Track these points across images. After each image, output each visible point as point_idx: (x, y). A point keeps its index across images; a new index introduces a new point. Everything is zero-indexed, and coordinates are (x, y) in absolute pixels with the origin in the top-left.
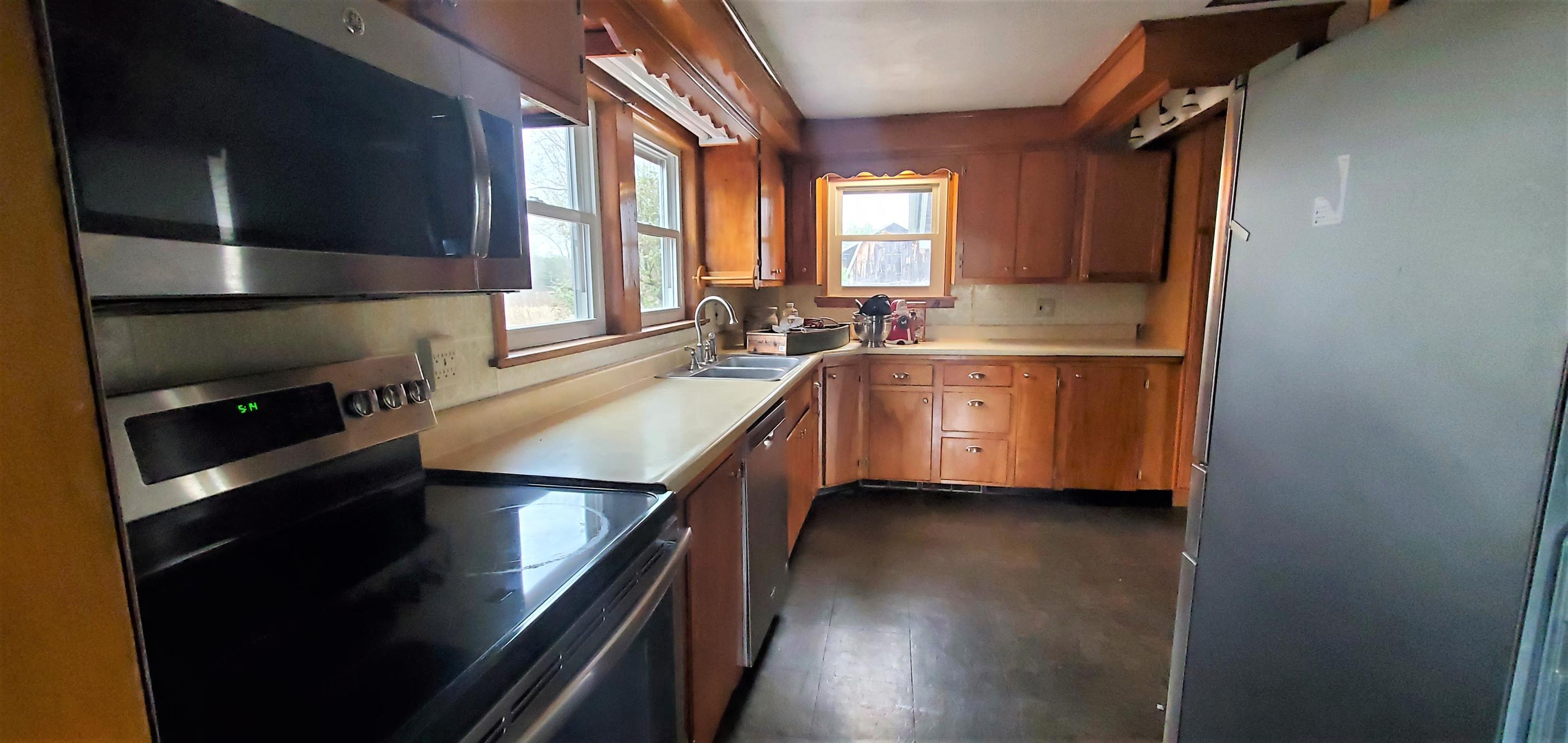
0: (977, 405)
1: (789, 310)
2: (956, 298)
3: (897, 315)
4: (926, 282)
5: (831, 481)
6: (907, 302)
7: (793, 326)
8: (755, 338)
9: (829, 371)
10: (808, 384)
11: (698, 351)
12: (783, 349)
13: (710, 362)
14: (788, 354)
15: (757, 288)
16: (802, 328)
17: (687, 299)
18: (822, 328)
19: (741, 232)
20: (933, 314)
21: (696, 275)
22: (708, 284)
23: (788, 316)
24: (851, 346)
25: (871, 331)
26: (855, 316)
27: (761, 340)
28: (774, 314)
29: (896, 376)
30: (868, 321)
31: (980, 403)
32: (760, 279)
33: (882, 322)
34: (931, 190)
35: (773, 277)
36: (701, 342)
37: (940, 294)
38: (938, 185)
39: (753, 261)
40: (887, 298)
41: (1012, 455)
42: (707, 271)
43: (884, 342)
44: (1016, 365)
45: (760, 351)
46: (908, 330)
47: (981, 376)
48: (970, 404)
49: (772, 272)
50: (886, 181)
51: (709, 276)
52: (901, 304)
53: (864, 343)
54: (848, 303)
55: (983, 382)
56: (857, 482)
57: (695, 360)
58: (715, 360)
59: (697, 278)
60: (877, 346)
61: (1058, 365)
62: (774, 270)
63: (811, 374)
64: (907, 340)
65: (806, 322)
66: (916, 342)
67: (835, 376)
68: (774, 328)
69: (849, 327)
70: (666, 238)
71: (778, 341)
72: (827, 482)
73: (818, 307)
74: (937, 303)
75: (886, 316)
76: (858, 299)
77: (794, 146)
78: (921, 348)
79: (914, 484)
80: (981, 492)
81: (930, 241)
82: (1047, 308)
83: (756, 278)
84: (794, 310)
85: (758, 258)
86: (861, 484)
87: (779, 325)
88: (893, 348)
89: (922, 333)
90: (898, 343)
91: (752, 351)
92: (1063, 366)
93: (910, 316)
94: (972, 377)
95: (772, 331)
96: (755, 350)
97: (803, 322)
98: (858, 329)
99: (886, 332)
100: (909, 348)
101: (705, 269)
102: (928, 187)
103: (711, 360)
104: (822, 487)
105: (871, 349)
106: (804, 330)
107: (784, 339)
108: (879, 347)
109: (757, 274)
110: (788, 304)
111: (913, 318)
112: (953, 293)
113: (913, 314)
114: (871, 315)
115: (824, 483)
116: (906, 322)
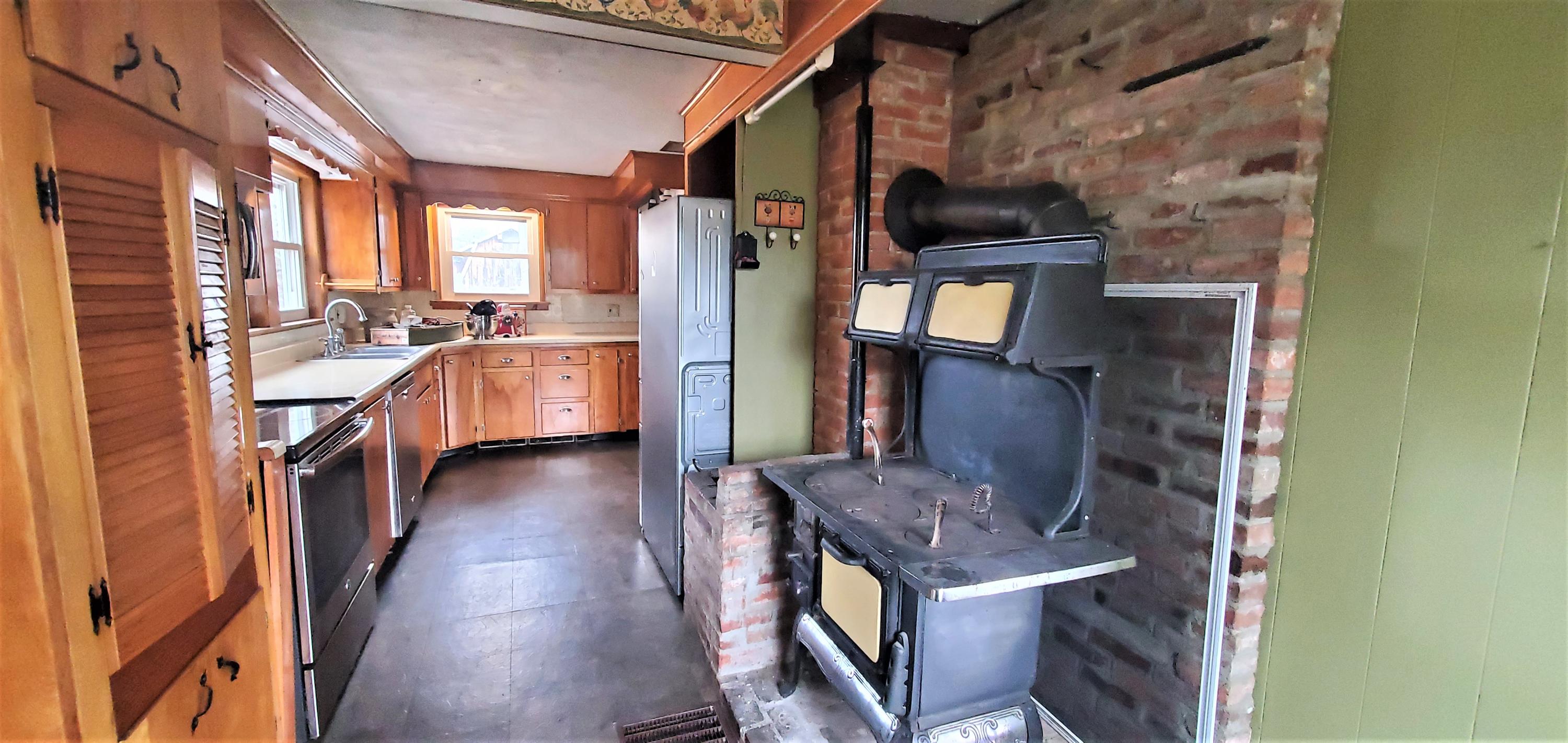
0: (565, 378)
1: (407, 311)
2: (550, 303)
3: (502, 316)
4: (526, 291)
5: (453, 443)
6: (511, 306)
7: (413, 323)
8: (378, 333)
9: (446, 359)
10: (429, 367)
11: (330, 342)
12: (406, 341)
13: (341, 351)
14: (411, 345)
15: (379, 293)
16: (421, 325)
17: (310, 301)
18: (439, 325)
19: (362, 250)
20: (533, 314)
21: (320, 282)
22: (330, 289)
23: (407, 315)
24: (464, 339)
25: (481, 329)
26: (467, 316)
27: (385, 334)
28: (394, 314)
29: (503, 361)
30: (479, 320)
31: (568, 377)
32: (381, 286)
33: (489, 320)
34: (525, 221)
35: (392, 284)
36: (332, 335)
37: (537, 299)
38: (531, 218)
39: (374, 272)
40: (493, 303)
41: (592, 411)
42: (329, 278)
43: (493, 336)
44: (591, 349)
45: (382, 344)
46: (512, 327)
47: (568, 358)
48: (561, 378)
49: (390, 281)
50: (486, 211)
51: (331, 282)
52: (506, 307)
53: (476, 337)
54: (461, 306)
55: (569, 362)
56: (476, 444)
57: (328, 348)
58: (344, 350)
59: (321, 284)
60: (486, 338)
61: (618, 348)
62: (392, 279)
63: (430, 359)
64: (511, 333)
65: (425, 321)
66: (519, 336)
67: (452, 362)
68: (395, 325)
69: (463, 325)
70: (287, 251)
71: (401, 334)
72: (450, 446)
73: (434, 308)
74: (535, 307)
75: (493, 316)
76: (470, 303)
77: (405, 179)
78: (524, 339)
79: (522, 441)
80: (573, 441)
81: (527, 260)
82: (614, 310)
83: (378, 285)
84: (412, 311)
85: (378, 269)
86: (480, 447)
87: (399, 323)
88: (500, 340)
89: (524, 329)
90: (505, 337)
91: (377, 343)
92: (621, 349)
93: (513, 316)
94: (561, 359)
95: (393, 328)
96: (379, 342)
97: (421, 320)
98: (470, 326)
99: (493, 328)
100: (514, 340)
101: (326, 277)
102: (524, 219)
103: (341, 350)
104: (445, 449)
105: (482, 341)
106: (423, 326)
107: (406, 333)
108: (488, 339)
109: (379, 282)
110: (406, 306)
111: (515, 318)
112: (548, 299)
113: (516, 315)
114: (481, 314)
115: (447, 446)
116: (509, 320)
